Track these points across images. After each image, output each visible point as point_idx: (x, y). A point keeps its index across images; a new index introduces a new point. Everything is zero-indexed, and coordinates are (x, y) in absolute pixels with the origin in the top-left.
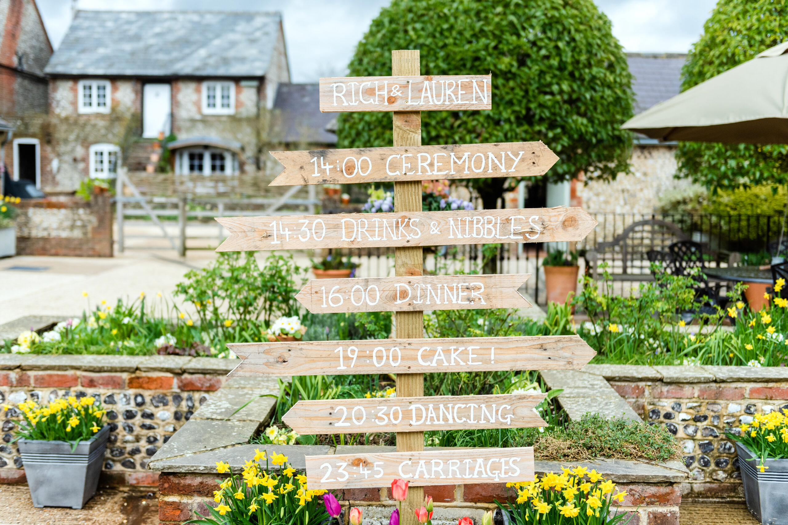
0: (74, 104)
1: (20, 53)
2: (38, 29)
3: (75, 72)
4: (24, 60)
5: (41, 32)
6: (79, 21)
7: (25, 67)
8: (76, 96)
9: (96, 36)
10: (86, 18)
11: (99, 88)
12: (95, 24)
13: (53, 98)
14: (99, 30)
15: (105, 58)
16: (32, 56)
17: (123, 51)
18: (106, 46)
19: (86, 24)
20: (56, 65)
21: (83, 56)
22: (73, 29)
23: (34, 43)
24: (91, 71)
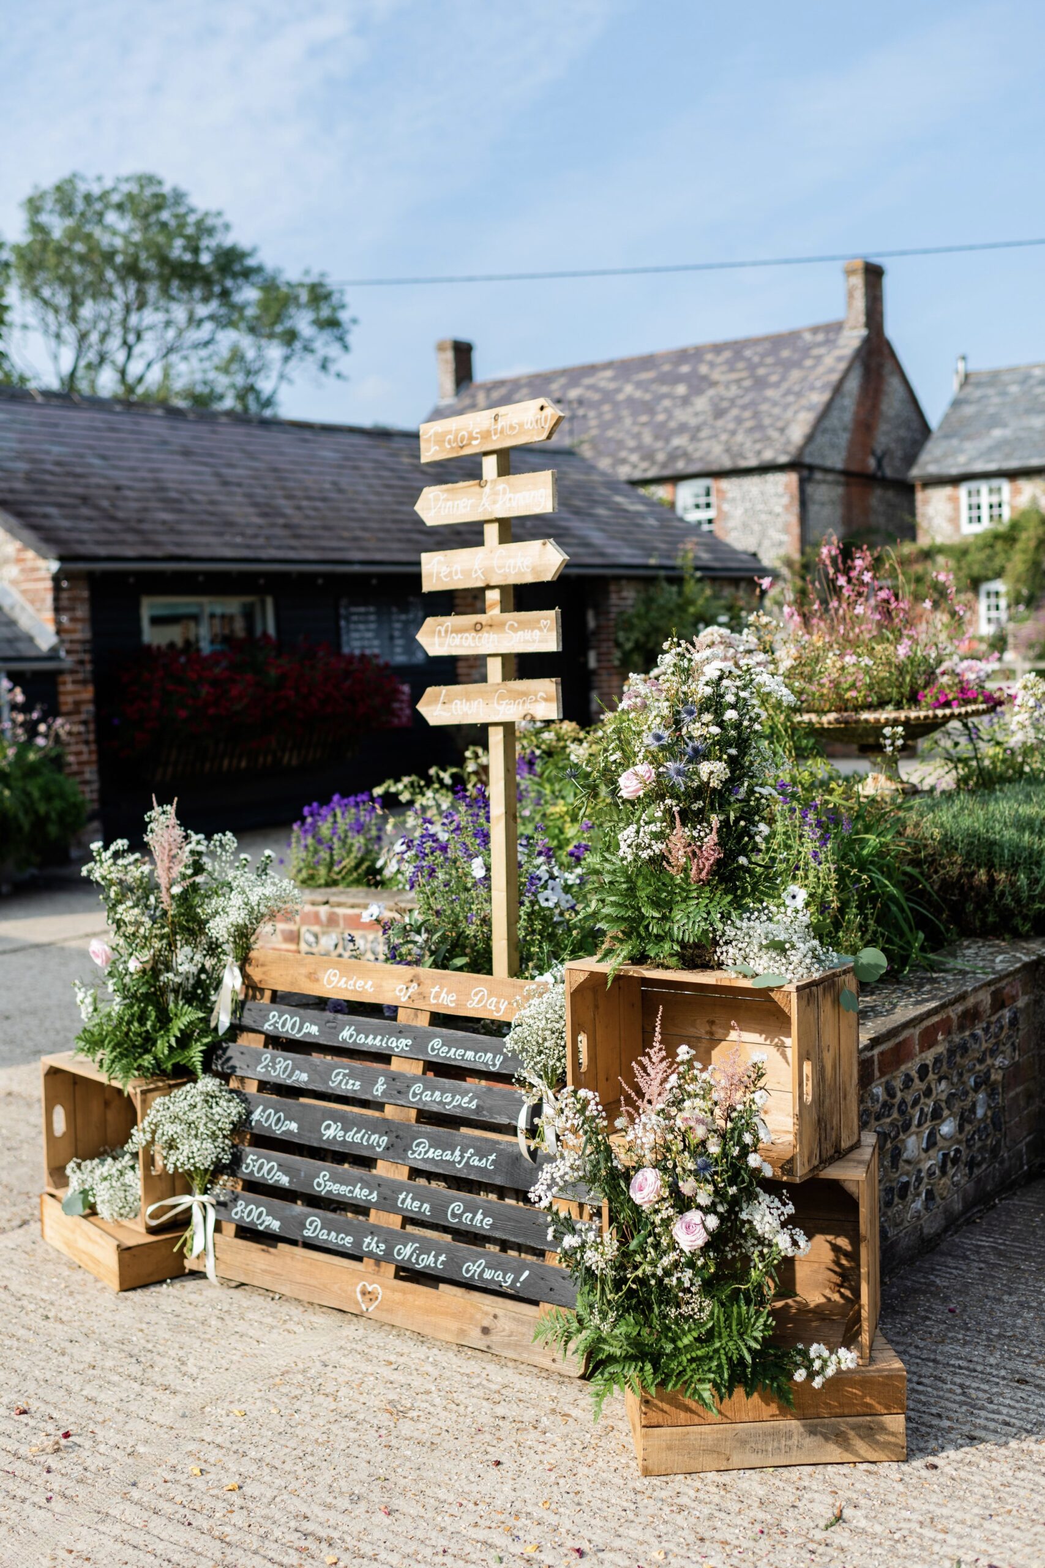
0: (955, 521)
1: (879, 452)
2: (908, 412)
3: (954, 471)
4: (886, 462)
5: (914, 416)
6: (968, 389)
7: (889, 472)
8: (957, 509)
9: (992, 410)
10: (978, 385)
11: (991, 491)
12: (991, 391)
13: (924, 515)
14: (996, 400)
15: (1003, 443)
16: (899, 454)
17: (1031, 429)
18: (1005, 425)
19: (978, 393)
20: (927, 463)
21: (968, 445)
22: (957, 403)
23: (903, 433)
24: (979, 467)
